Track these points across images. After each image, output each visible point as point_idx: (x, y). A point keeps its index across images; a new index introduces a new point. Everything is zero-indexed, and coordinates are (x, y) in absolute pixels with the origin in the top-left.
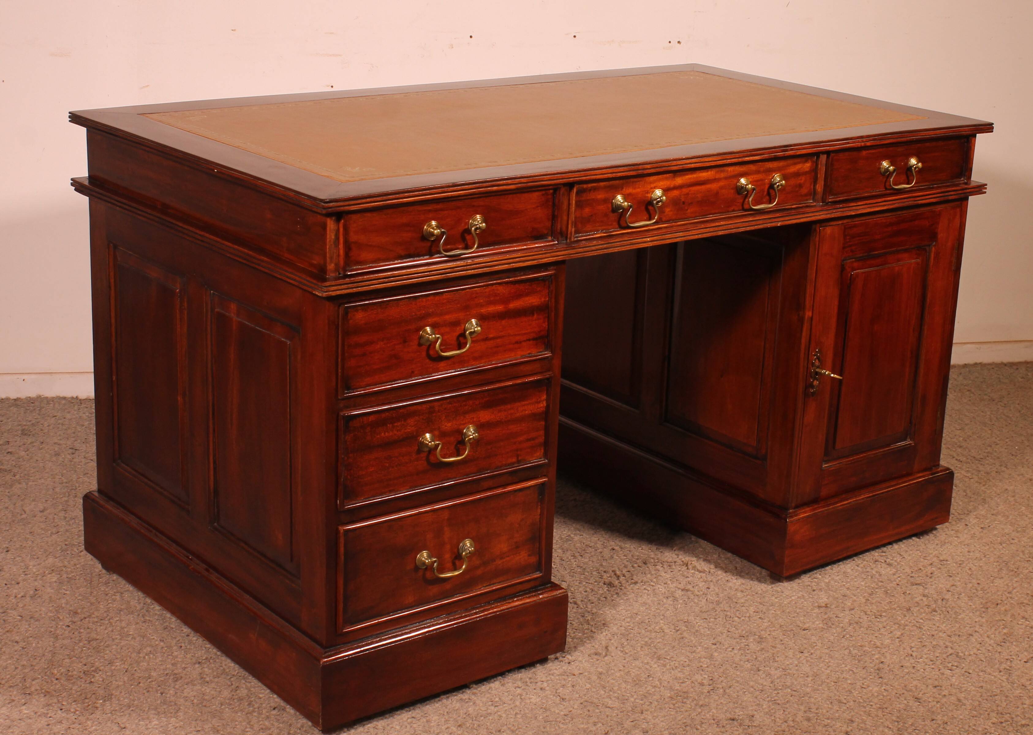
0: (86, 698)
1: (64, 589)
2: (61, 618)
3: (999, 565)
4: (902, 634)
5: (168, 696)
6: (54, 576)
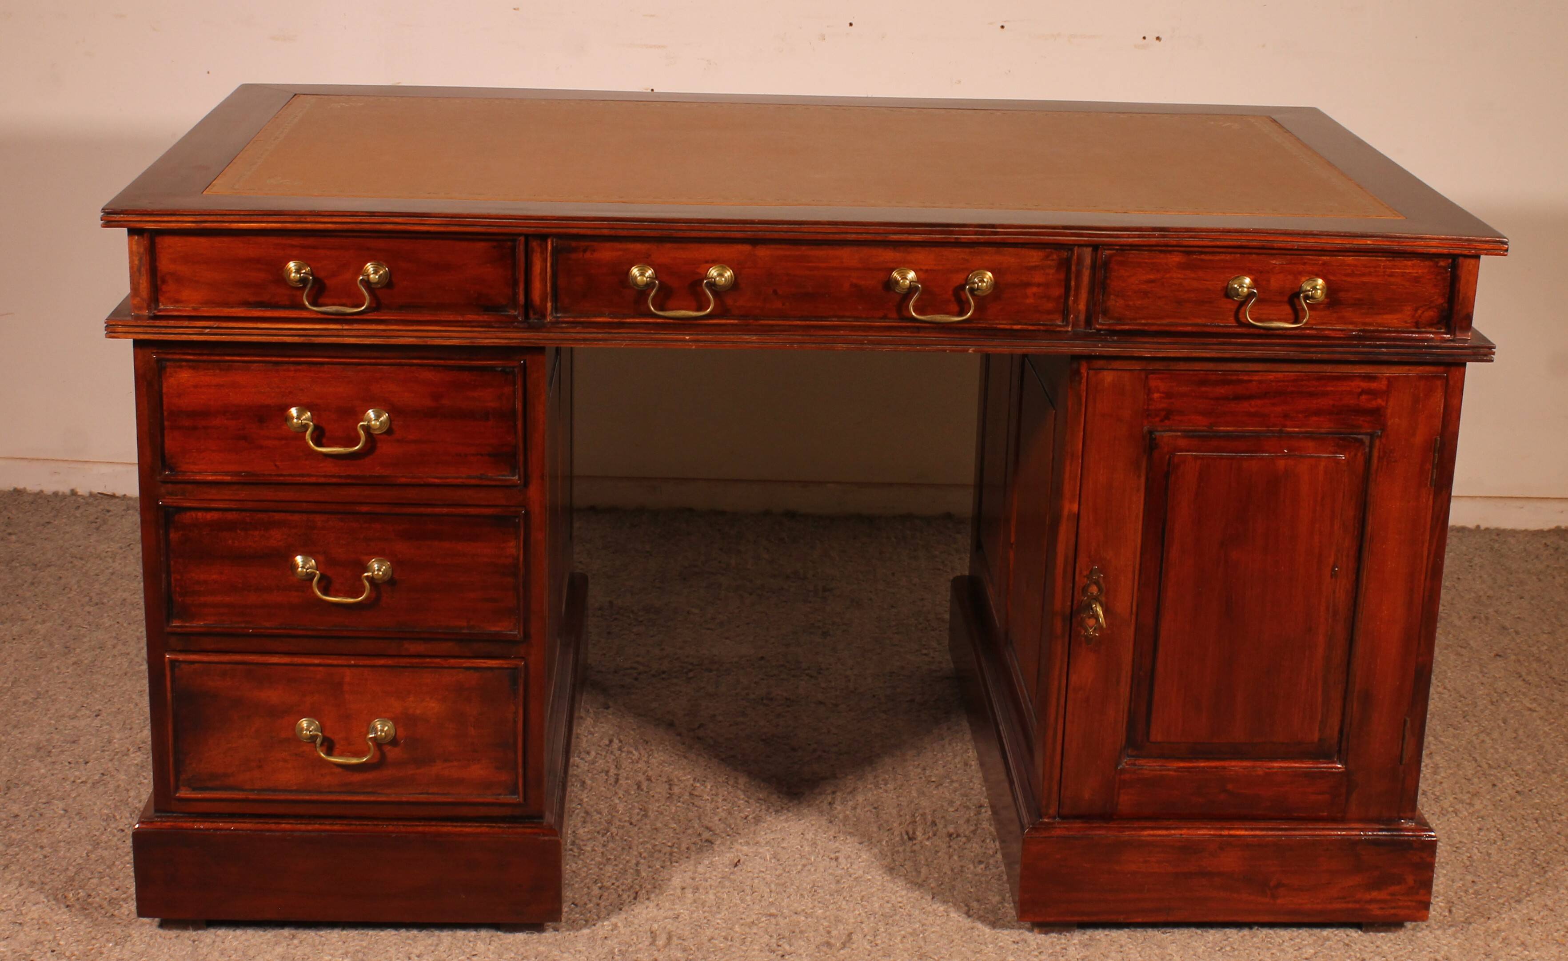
0: (93, 938)
1: (144, 776)
2: (118, 817)
3: (1519, 855)
4: (1315, 953)
5: (202, 945)
6: (138, 756)
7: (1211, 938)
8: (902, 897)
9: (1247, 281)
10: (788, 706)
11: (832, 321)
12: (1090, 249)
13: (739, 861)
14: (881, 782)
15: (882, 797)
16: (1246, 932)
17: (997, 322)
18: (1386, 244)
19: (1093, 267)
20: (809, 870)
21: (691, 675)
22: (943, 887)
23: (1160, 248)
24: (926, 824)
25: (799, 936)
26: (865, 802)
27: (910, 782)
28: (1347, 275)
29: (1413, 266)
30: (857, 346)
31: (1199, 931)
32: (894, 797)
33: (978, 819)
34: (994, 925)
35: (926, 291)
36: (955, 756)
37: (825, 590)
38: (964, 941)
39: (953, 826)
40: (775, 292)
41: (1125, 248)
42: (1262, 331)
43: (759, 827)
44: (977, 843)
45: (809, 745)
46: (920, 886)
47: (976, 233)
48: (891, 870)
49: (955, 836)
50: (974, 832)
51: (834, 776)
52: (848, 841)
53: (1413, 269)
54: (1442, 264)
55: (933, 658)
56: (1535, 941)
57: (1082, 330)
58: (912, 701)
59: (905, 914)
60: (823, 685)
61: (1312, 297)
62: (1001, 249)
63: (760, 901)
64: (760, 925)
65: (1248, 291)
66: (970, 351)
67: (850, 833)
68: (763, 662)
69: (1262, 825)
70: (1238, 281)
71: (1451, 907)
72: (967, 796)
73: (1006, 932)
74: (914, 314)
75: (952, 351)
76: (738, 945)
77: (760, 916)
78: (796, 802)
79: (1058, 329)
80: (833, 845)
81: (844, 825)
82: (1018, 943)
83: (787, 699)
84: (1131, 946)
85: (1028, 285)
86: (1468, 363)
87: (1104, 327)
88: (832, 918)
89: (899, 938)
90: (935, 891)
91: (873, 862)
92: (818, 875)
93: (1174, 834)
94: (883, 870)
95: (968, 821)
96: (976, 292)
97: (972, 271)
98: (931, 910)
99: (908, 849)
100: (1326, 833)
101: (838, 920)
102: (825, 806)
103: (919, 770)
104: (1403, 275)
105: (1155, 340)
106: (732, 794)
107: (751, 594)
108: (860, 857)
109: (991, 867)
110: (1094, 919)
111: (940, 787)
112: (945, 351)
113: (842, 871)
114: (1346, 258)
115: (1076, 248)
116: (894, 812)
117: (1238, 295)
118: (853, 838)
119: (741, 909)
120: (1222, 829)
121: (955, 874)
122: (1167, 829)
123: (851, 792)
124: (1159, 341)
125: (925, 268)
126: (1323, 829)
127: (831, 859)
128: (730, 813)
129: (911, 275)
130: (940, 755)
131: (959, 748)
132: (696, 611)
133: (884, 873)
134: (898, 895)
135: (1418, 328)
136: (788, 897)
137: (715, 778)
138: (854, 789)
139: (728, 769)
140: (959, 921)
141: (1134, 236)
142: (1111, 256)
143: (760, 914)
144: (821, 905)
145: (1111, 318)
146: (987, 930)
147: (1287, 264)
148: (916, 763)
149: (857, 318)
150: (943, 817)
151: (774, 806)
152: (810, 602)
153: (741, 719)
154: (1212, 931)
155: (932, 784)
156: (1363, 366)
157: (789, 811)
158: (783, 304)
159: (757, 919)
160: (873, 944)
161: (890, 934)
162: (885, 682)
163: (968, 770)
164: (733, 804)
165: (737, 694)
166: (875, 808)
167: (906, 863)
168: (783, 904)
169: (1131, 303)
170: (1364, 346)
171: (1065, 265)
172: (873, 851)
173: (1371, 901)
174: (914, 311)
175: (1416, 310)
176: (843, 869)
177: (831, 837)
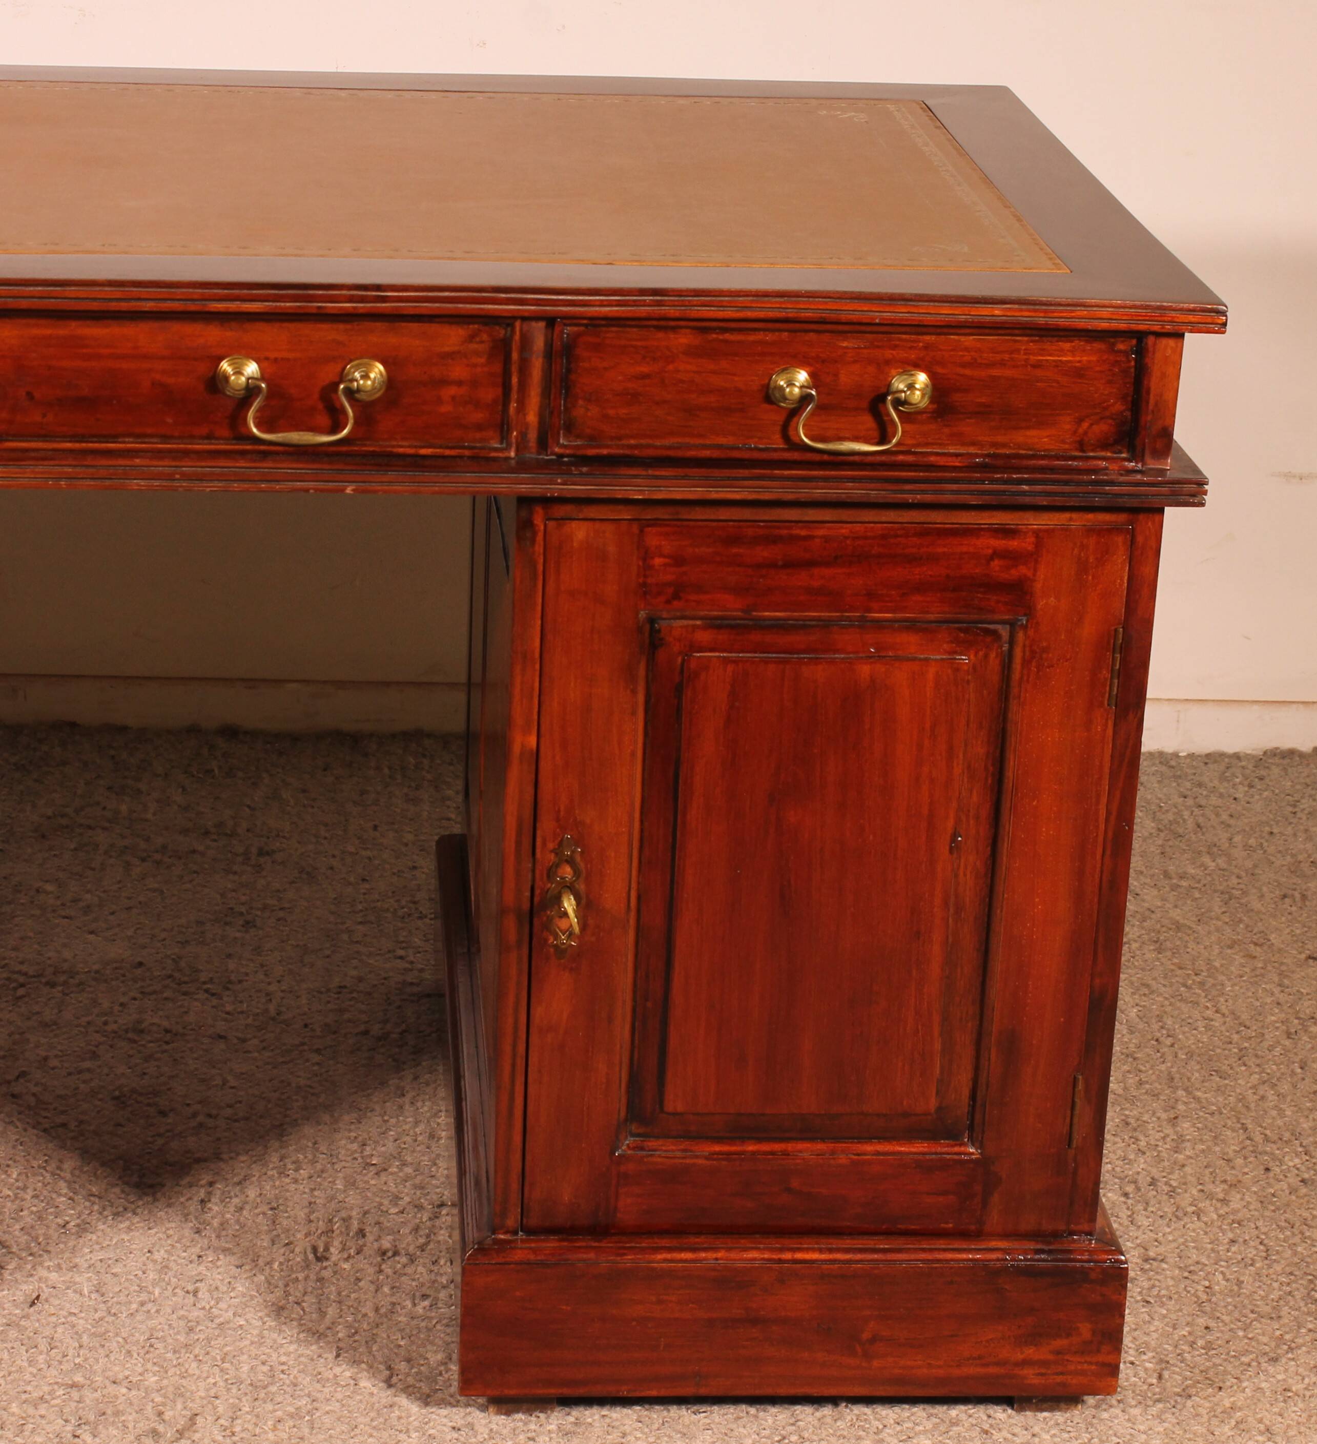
7: (770, 1421)
8: (288, 1354)
9: (802, 376)
10: (167, 1043)
11: (124, 442)
12: (542, 324)
13: (38, 1297)
14: (290, 1166)
15: (287, 1191)
16: (827, 1411)
17: (395, 443)
18: (1025, 316)
19: (549, 353)
20: (149, 1311)
21: (21, 992)
22: (357, 1338)
23: (655, 323)
24: (348, 1235)
25: (112, 1419)
26: (259, 1200)
27: (336, 1167)
28: (964, 365)
29: (1073, 351)
30: (164, 483)
31: (752, 1410)
32: (307, 1190)
33: (433, 1226)
34: (426, 1400)
35: (275, 392)
36: (417, 1123)
37: (261, 853)
38: (374, 1428)
39: (390, 1238)
40: (30, 395)
41: (597, 322)
42: (826, 457)
43: (81, 1241)
44: (424, 1266)
45: (188, 1105)
46: (318, 1335)
47: (351, 299)
48: (279, 1310)
49: (390, 1254)
50: (422, 1248)
51: (218, 1157)
52: (219, 1263)
53: (1074, 356)
54: (1121, 346)
55: (412, 963)
56: (1289, 1426)
57: (534, 456)
58: (366, 1033)
59: (288, 1382)
60: (229, 1008)
61: (905, 403)
62: (397, 324)
63: (60, 1363)
64: (54, 1402)
65: (801, 392)
66: (349, 491)
67: (225, 1250)
68: (139, 971)
69: (847, 1242)
70: (784, 376)
71: (1163, 1369)
72: (422, 1188)
73: (444, 1412)
74: (255, 430)
75: (316, 490)
76: (11, 1436)
77: (56, 1387)
78: (150, 1199)
79: (493, 454)
80: (194, 1270)
81: (218, 1237)
82: (459, 1430)
83: (167, 1031)
84: (639, 1435)
85: (444, 382)
86: (1167, 509)
87: (568, 452)
88: (171, 1389)
89: (270, 1423)
90: (341, 1345)
91: (252, 1298)
92: (162, 1320)
93: (705, 1259)
94: (266, 1311)
95: (416, 1229)
96: (357, 396)
97: (351, 361)
98: (331, 1377)
99: (313, 1277)
100: (949, 1256)
101: (179, 1393)
102: (193, 1206)
103: (355, 1146)
104: (1057, 364)
105: (650, 472)
106: (48, 1187)
107: (143, 860)
108: (234, 1289)
109: (440, 1305)
110: (581, 1392)
111: (383, 1174)
112: (307, 490)
113: (201, 1313)
114: (963, 338)
115: (518, 324)
116: (302, 1214)
117: (785, 398)
118: (228, 1258)
119: (28, 1377)
120: (781, 1250)
121: (381, 1316)
122: (694, 1250)
123: (239, 1183)
124: (657, 473)
125: (272, 355)
126: (945, 1250)
127: (188, 1292)
128: (40, 1218)
129: (252, 368)
130: (393, 1121)
131: (426, 1109)
132: (49, 887)
133: (268, 1315)
134: (282, 1351)
135: (1082, 451)
136: (107, 1356)
137: (28, 1161)
138: (245, 1178)
139: (50, 1145)
140: (372, 1394)
141: (610, 304)
142: (579, 335)
143: (57, 1383)
144: (156, 1368)
145: (578, 437)
146: (414, 1408)
147: (865, 348)
148: (353, 1134)
149: (165, 438)
150: (378, 1223)
151: (112, 1206)
152: (235, 873)
153: (87, 1064)
154: (773, 1410)
155: (372, 1168)
156: (995, 513)
157: (135, 1213)
158: (44, 416)
159: (49, 1394)
160: (228, 1432)
161: (257, 1416)
162: (329, 1002)
163: (433, 1145)
164: (48, 1204)
165: (89, 1023)
166: (272, 1209)
167: (306, 1298)
168: (95, 1367)
169: (611, 412)
170: (993, 481)
171: (502, 349)
172: (256, 1279)
173: (1025, 1363)
174: (256, 426)
175: (1080, 421)
176: (203, 1308)
177: (194, 1257)
